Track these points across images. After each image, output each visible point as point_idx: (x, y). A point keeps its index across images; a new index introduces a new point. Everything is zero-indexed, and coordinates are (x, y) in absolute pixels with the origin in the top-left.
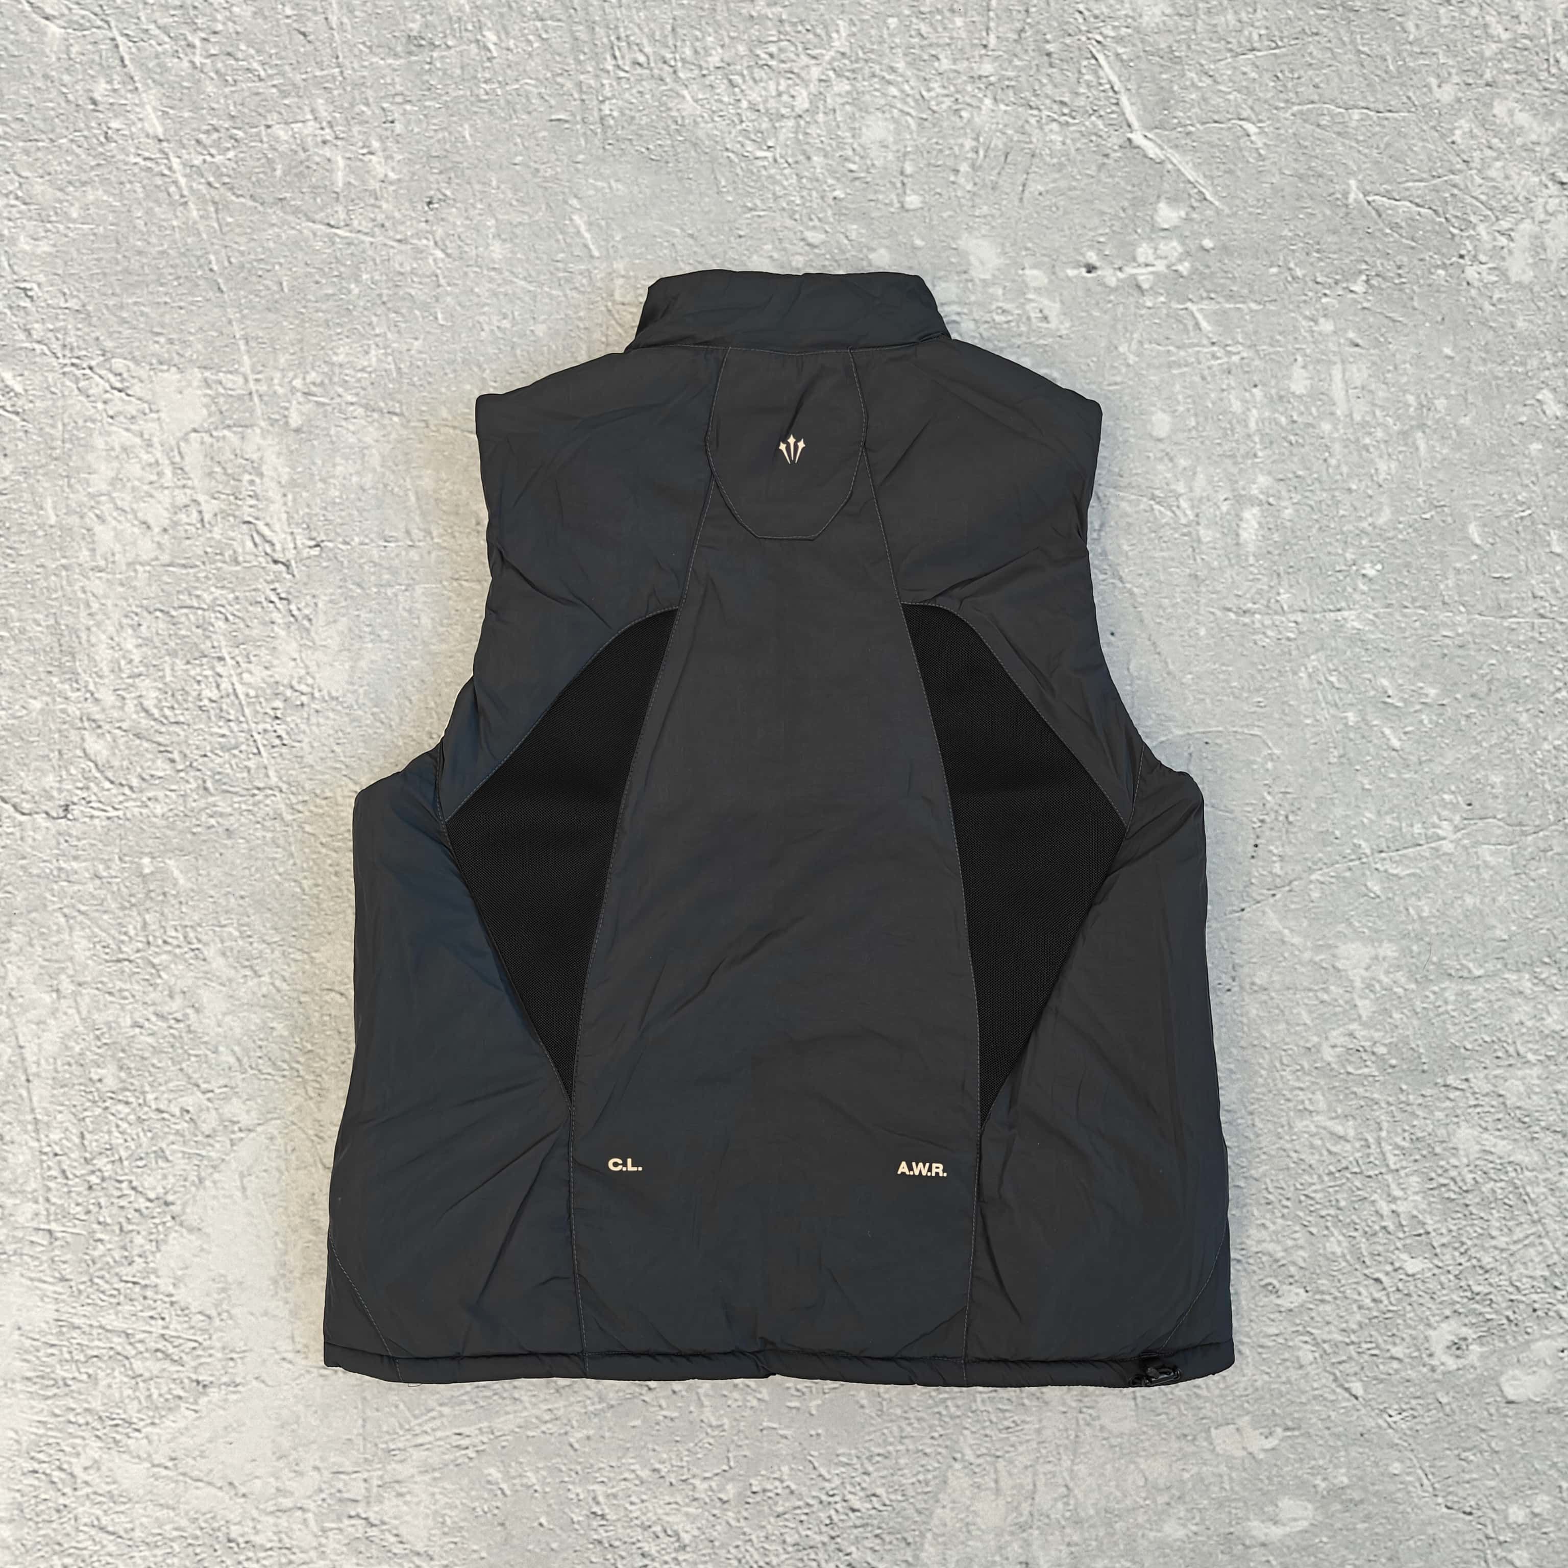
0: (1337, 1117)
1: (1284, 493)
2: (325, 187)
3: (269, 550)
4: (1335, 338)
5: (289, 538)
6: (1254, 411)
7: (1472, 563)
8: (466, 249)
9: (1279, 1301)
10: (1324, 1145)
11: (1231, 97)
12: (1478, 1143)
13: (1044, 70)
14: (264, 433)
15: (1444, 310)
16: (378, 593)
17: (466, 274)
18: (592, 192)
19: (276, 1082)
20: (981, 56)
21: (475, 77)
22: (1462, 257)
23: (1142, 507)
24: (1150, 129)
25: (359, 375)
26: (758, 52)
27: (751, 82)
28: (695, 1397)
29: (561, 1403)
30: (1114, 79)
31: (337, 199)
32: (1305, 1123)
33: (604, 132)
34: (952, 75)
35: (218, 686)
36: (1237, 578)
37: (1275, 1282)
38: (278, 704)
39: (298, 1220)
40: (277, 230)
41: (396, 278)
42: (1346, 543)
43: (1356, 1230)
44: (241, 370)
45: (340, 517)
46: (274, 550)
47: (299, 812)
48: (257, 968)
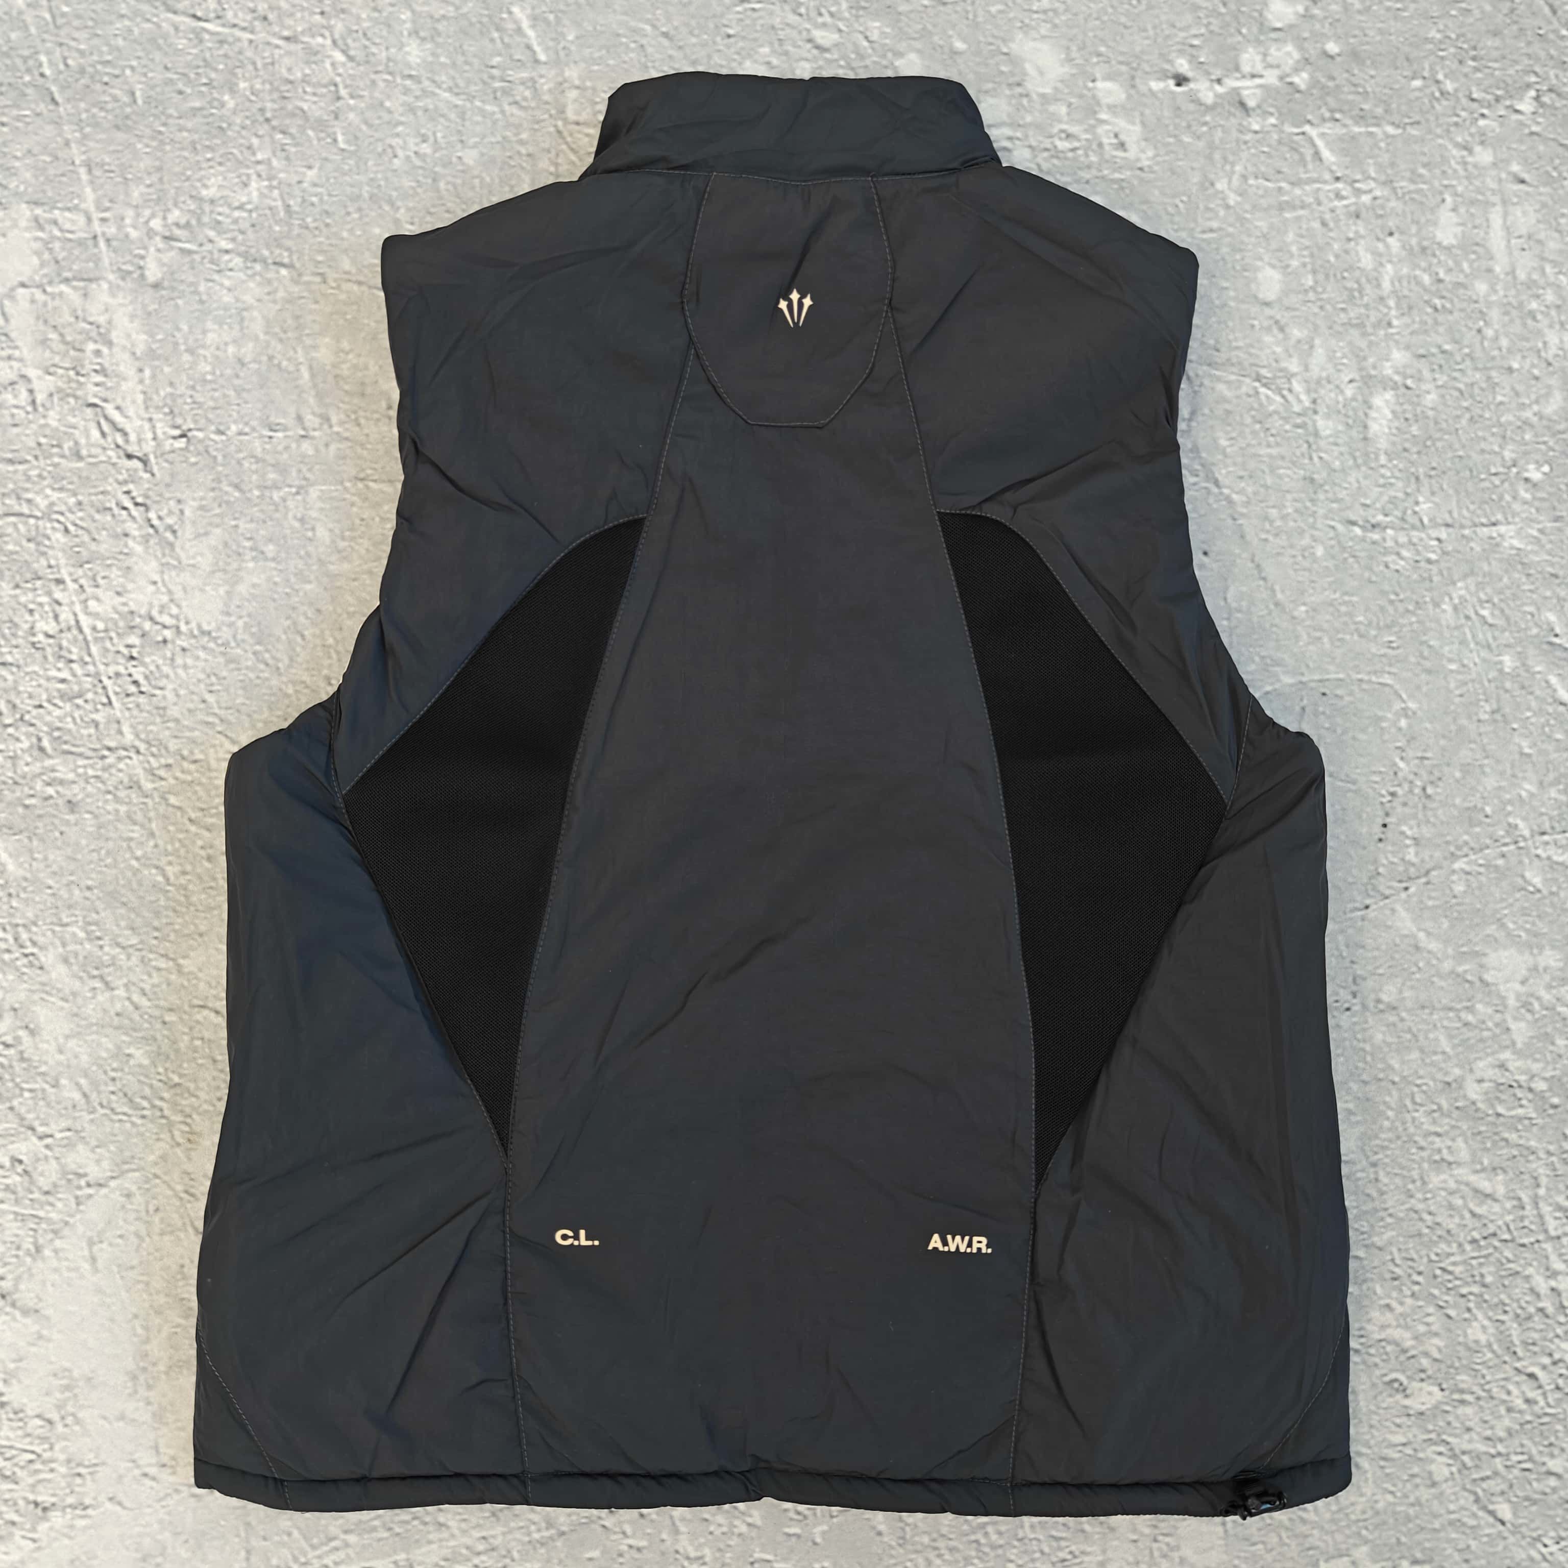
0: (1483, 1170)
1: (1426, 374)
3: (120, 440)
4: (1494, 173)
5: (147, 426)
6: (1389, 267)
8: (374, 49)
9: (1407, 1402)
10: (1466, 1205)
14: (113, 290)
16: (261, 497)
17: (373, 82)
19: (134, 1124)
23: (1244, 389)
25: (236, 214)
28: (668, 1522)
29: (499, 1530)
32: (1443, 1177)
35: (56, 617)
36: (1364, 483)
37: (1402, 1378)
38: (134, 640)
39: (162, 1300)
40: (127, 23)
41: (283, 88)
42: (1504, 437)
43: (1505, 1312)
44: (83, 206)
45: (212, 398)
46: (127, 441)
47: (162, 779)
48: (109, 979)
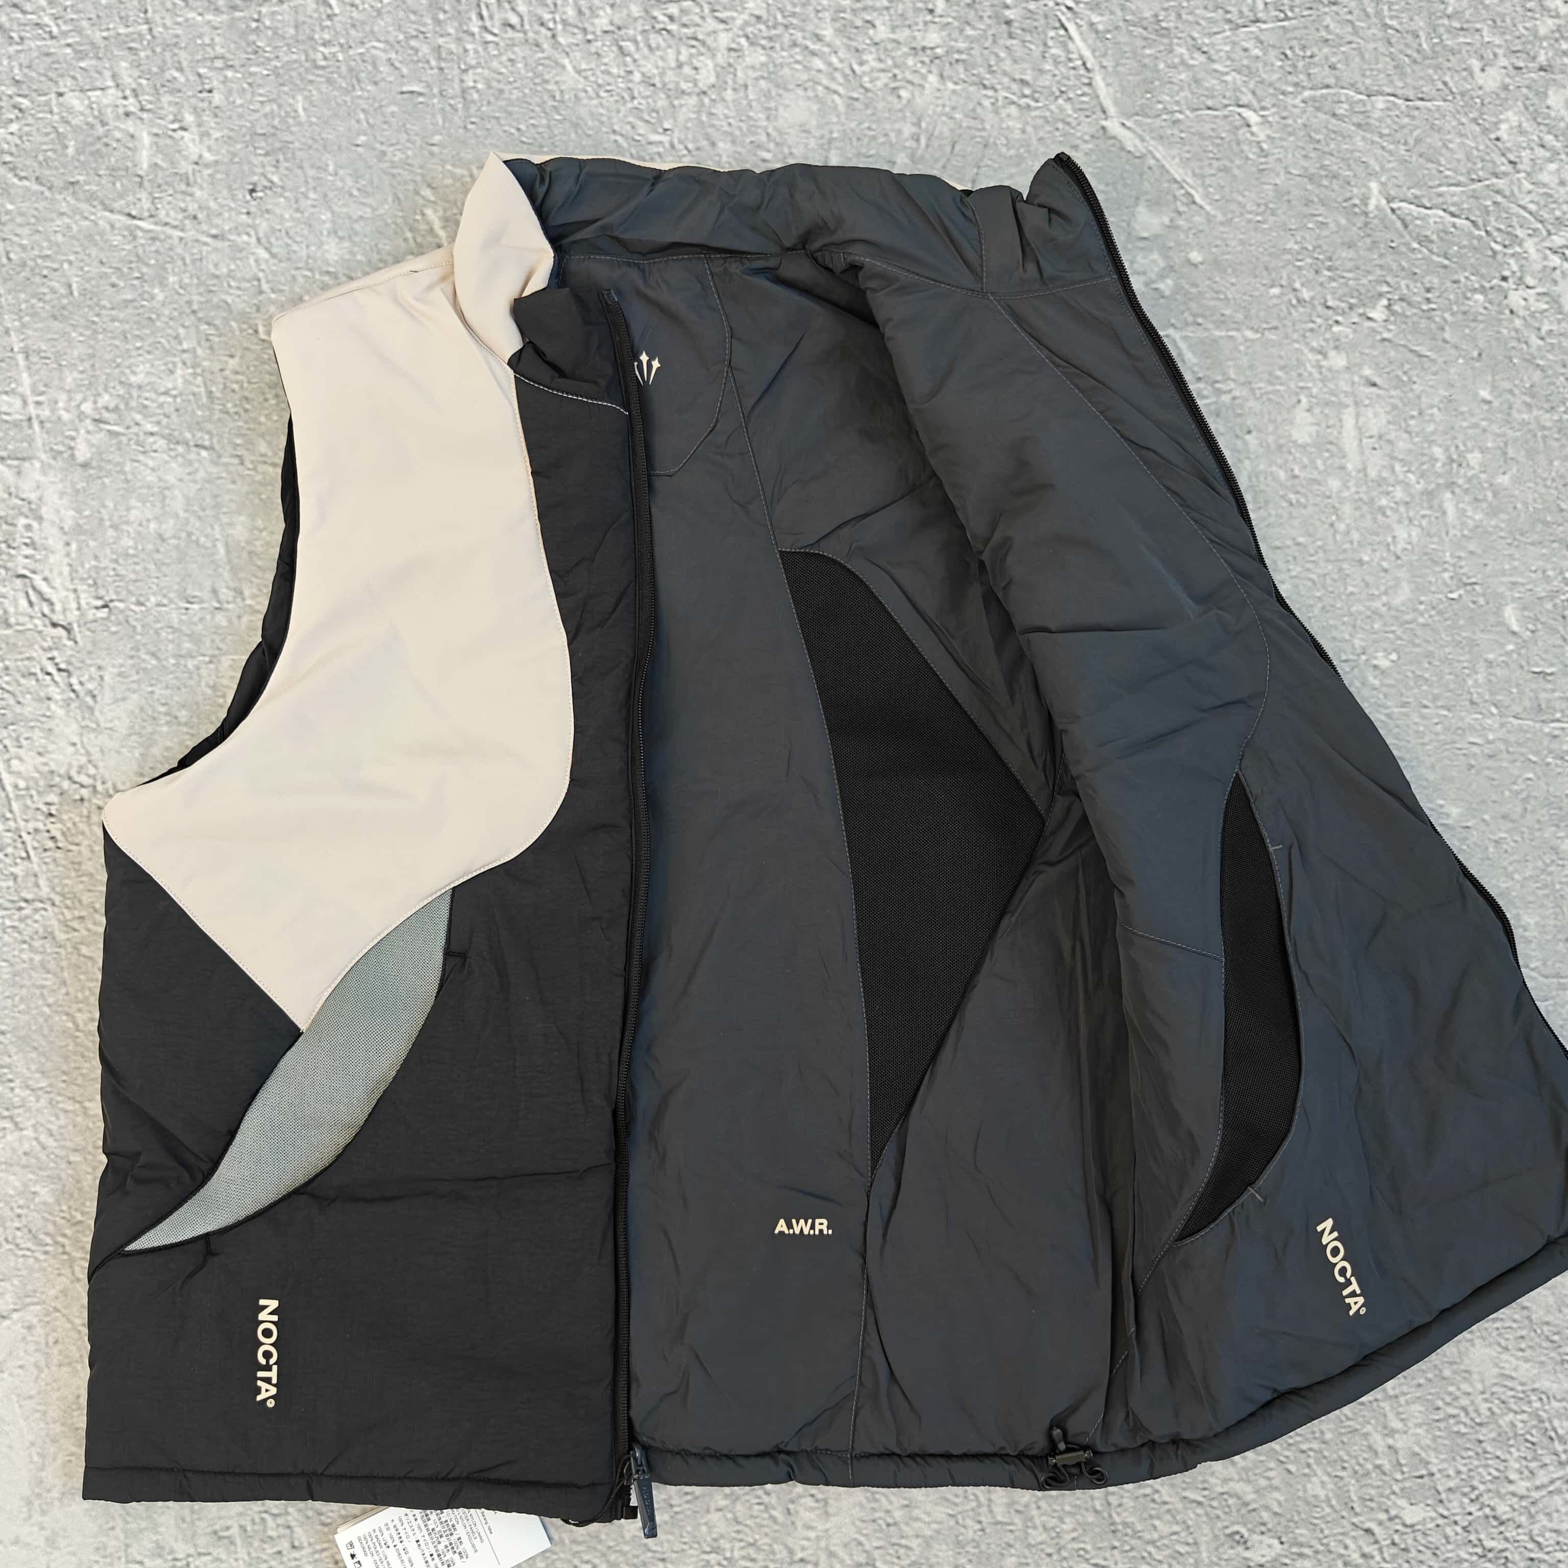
2: (127, 169)
3: (46, 610)
4: (1347, 376)
5: (72, 596)
6: (1247, 462)
7: (1509, 654)
8: (295, 247)
9: (1247, 1554)
11: (1228, 78)
12: (1496, 1365)
13: (1001, 42)
14: (45, 468)
15: (1481, 344)
16: (177, 665)
17: (294, 278)
18: (449, 181)
19: (36, 1259)
20: (926, 23)
21: (312, 39)
22: (1504, 279)
24: (1129, 116)
25: (162, 399)
26: (656, 13)
27: (646, 51)
30: (1087, 53)
31: (141, 185)
33: (466, 108)
34: (890, 46)
37: (1243, 1531)
38: (53, 798)
39: (58, 1428)
40: (67, 220)
41: (209, 282)
42: (1354, 626)
43: (1344, 1468)
44: (20, 390)
45: (134, 571)
46: (53, 611)
47: (75, 930)
48: (18, 1119)
